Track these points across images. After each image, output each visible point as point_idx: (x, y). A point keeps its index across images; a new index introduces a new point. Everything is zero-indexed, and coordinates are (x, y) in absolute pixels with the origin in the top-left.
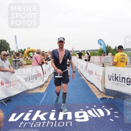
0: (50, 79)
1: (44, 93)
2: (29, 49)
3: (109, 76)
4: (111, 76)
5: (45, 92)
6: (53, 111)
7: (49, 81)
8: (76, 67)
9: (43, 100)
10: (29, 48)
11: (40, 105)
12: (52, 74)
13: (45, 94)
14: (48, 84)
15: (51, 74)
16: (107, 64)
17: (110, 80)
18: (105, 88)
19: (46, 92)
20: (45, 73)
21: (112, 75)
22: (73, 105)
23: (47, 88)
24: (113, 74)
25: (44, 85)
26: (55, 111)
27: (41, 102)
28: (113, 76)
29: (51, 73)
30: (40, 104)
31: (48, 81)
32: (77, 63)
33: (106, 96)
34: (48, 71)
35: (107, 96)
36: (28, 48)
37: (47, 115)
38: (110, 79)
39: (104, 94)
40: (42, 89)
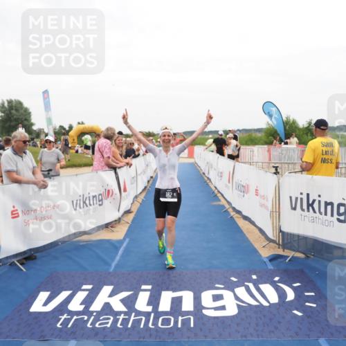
0: (137, 205)
1: (121, 242)
2: (81, 126)
3: (291, 197)
4: (297, 199)
5: (124, 239)
6: (144, 287)
7: (135, 209)
8: (204, 174)
9: (118, 258)
10: (83, 123)
11: (110, 273)
12: (141, 193)
13: (125, 245)
14: (131, 217)
15: (139, 193)
16: (286, 166)
17: (294, 209)
18: (281, 231)
19: (127, 240)
20: (125, 190)
21: (299, 196)
22: (198, 273)
23: (129, 227)
24: (301, 194)
25: (122, 222)
26: (149, 287)
27: (113, 265)
28: (301, 199)
29: (140, 190)
30: (112, 270)
31: (132, 210)
32: (207, 163)
33: (284, 251)
34: (132, 184)
35: (286, 250)
36: (79, 123)
37: (128, 297)
38: (294, 206)
39: (277, 246)
40: (117, 232)
